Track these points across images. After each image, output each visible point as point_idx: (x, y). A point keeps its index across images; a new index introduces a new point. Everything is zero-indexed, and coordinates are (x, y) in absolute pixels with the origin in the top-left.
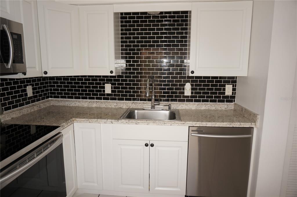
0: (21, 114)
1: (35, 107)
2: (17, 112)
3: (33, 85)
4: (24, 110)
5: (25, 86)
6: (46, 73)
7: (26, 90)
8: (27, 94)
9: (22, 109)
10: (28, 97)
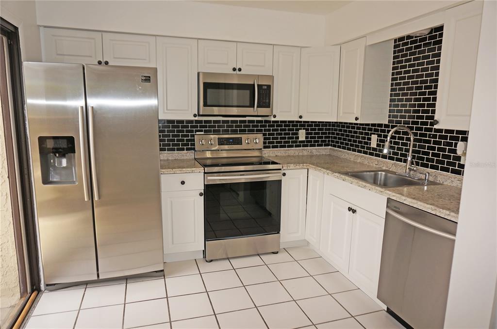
0: (287, 154)
1: (304, 152)
2: (282, 151)
3: (307, 130)
4: (290, 151)
5: (297, 130)
6: (301, 117)
7: (297, 134)
8: (298, 138)
9: (289, 150)
10: (300, 140)
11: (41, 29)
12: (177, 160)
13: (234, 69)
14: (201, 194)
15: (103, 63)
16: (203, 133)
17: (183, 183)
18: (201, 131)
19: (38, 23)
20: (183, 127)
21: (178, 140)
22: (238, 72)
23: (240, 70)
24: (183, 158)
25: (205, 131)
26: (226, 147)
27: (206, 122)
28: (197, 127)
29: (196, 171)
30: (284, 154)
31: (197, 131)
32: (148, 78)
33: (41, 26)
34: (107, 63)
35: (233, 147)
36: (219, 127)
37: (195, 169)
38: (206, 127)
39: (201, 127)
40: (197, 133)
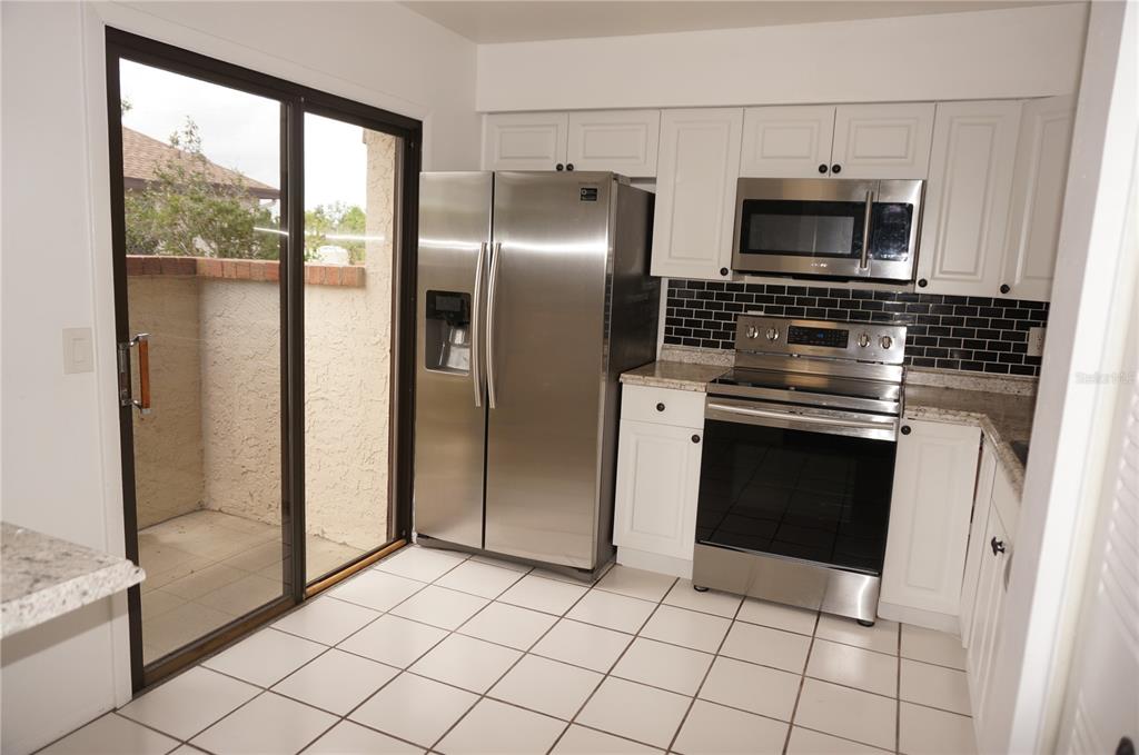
0: (981, 388)
5: (1024, 327)
7: (1022, 337)
8: (1024, 349)
9: (989, 378)
10: (1029, 354)
11: (485, 117)
12: (700, 365)
13: (823, 169)
14: (695, 439)
15: (565, 169)
16: (762, 313)
17: (660, 407)
18: (760, 309)
19: (478, 109)
20: (720, 296)
21: (707, 325)
22: (834, 176)
23: (837, 169)
24: (711, 363)
25: (768, 310)
26: (807, 349)
27: (771, 289)
28: (749, 298)
29: (688, 387)
30: (972, 386)
31: (748, 308)
32: (592, 192)
33: (483, 113)
34: (570, 167)
35: (821, 351)
36: (800, 302)
37: (687, 382)
38: (770, 300)
39: (759, 299)
40: (750, 313)
